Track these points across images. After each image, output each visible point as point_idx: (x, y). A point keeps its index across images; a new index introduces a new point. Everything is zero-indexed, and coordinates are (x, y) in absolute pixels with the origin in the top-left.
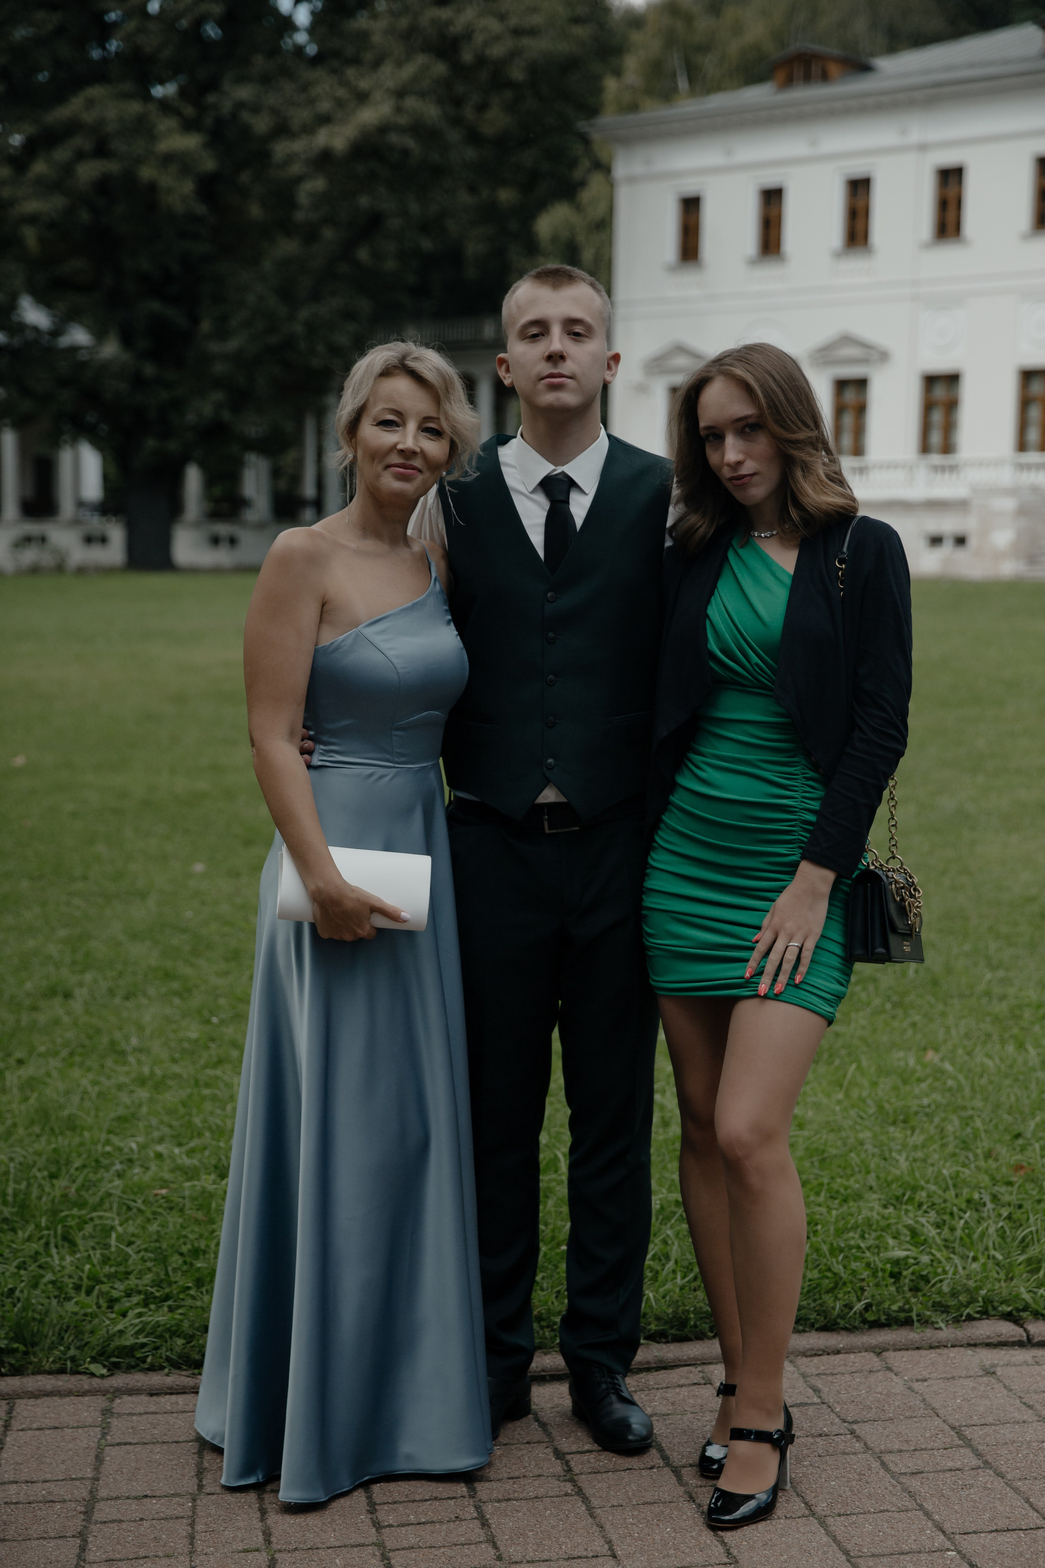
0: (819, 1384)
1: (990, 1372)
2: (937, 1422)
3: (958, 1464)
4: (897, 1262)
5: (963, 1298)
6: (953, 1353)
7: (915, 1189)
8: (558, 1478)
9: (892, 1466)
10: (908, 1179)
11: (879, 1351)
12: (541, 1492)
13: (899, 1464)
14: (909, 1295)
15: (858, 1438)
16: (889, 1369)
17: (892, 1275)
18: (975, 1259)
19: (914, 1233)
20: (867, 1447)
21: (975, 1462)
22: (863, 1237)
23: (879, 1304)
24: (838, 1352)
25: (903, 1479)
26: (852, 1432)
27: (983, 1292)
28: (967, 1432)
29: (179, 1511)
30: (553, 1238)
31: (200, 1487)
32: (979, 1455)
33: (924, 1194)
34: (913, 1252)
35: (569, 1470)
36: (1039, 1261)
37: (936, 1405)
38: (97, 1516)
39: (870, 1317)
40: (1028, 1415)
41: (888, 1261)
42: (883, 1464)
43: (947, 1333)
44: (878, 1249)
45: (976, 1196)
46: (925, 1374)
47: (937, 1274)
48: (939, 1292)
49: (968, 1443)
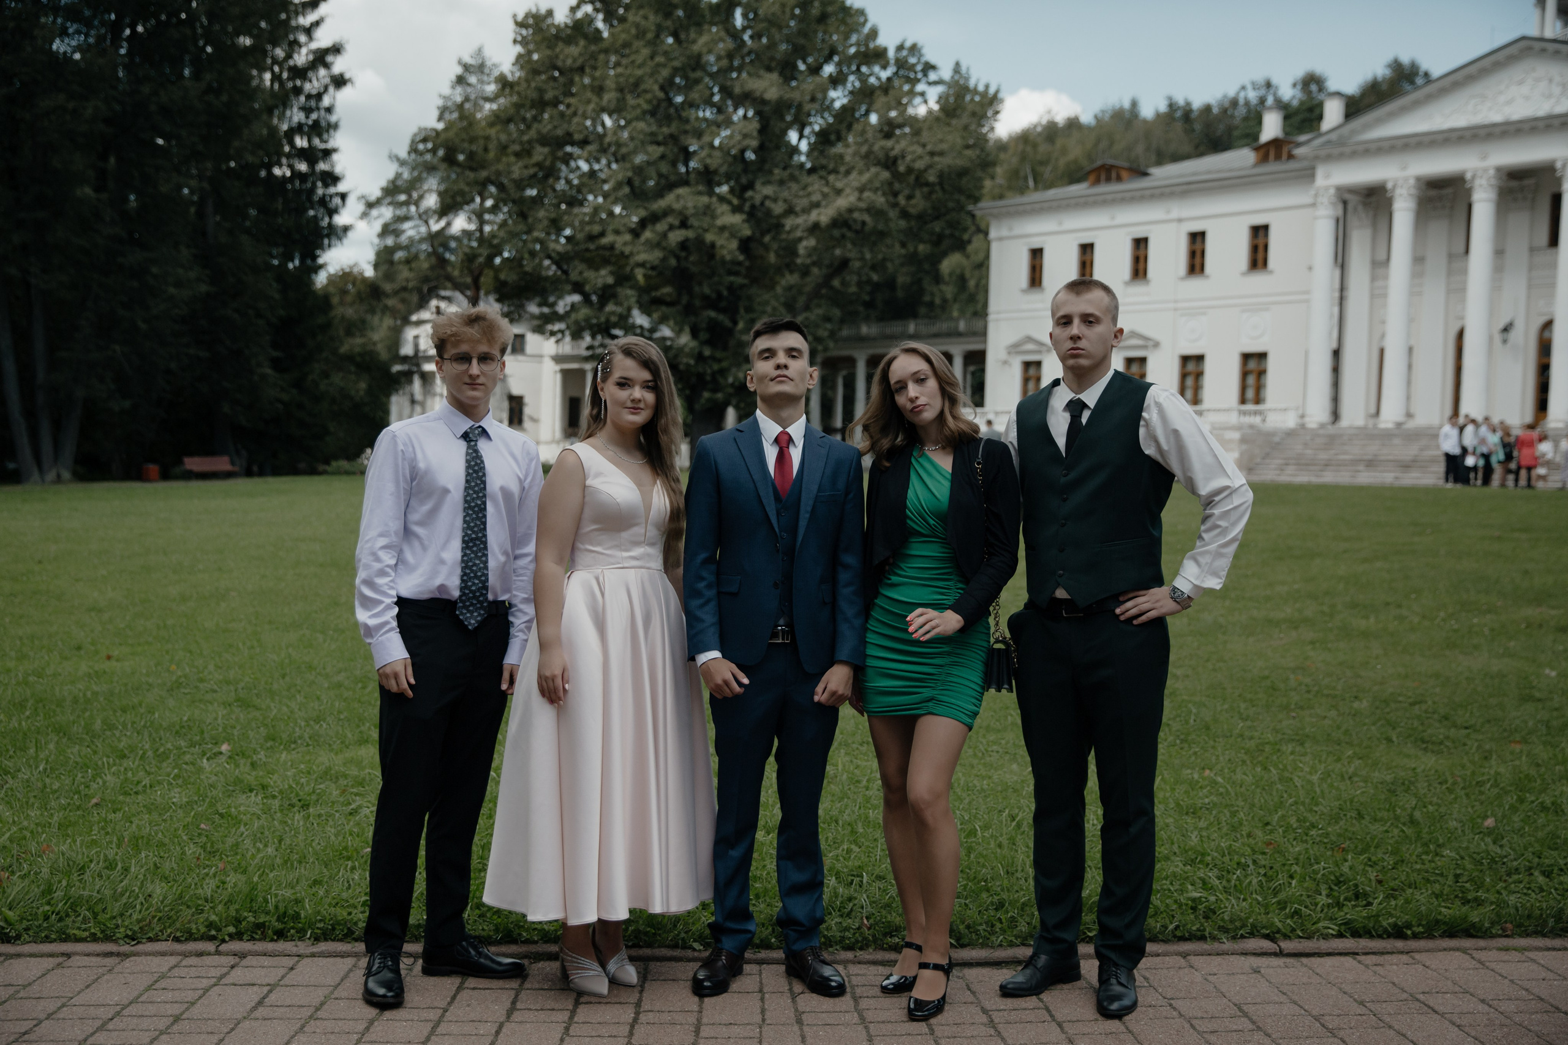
0: (1147, 975)
1: (1257, 971)
2: (1225, 1000)
3: (1240, 1028)
4: (1194, 900)
5: (1238, 924)
6: (1232, 958)
7: (1203, 855)
8: (985, 1025)
9: (1197, 1027)
10: (1199, 848)
11: (1185, 955)
12: (975, 1033)
13: (1202, 1026)
14: (1203, 921)
15: (1175, 1009)
16: (1192, 967)
17: (1192, 908)
18: (1244, 900)
19: (1204, 882)
20: (1181, 1015)
21: (1251, 1026)
22: (1171, 884)
23: (1184, 926)
24: (1158, 955)
25: (1205, 1036)
26: (1171, 1005)
27: (1251, 920)
28: (1245, 1008)
29: (751, 1034)
30: (975, 878)
31: (764, 1020)
32: (1254, 1023)
33: (1209, 858)
34: (1204, 894)
35: (992, 1021)
36: (1286, 903)
37: (1224, 990)
38: (702, 1034)
39: (1178, 933)
40: (1283, 998)
41: (1189, 899)
42: (1192, 1025)
43: (1228, 945)
44: (1182, 891)
45: (1243, 860)
46: (1215, 971)
47: (1220, 908)
48: (1223, 920)
49: (1246, 1015)
